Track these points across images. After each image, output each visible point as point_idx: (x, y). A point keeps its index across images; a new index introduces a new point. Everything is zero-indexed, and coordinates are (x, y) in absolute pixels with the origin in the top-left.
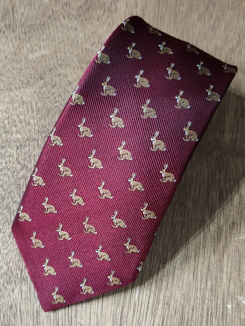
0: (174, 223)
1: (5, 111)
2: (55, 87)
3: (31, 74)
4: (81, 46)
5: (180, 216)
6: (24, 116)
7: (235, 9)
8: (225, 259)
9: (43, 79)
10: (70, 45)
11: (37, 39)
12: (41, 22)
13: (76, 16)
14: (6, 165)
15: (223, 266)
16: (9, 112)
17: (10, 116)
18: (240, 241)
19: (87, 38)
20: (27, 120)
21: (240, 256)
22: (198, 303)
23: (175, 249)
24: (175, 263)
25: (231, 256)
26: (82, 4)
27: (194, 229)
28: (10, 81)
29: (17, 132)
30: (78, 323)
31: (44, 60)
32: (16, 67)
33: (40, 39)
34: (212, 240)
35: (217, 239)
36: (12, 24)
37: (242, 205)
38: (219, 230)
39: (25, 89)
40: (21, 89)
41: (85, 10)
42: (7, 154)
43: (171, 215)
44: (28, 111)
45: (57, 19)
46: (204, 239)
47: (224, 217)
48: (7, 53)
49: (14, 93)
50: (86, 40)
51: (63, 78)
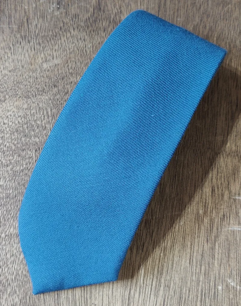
0: (173, 216)
1: (24, 116)
2: (68, 94)
3: (45, 82)
4: (89, 55)
5: (178, 211)
6: (41, 121)
7: (226, 20)
8: (217, 247)
9: (56, 86)
10: (80, 55)
11: (50, 49)
12: (53, 33)
13: (85, 27)
14: (27, 166)
15: (215, 253)
16: (27, 117)
17: (28, 122)
18: (230, 232)
19: (94, 47)
20: (44, 125)
21: (229, 244)
22: (194, 285)
23: (174, 239)
24: (174, 251)
25: (221, 245)
26: (89, 15)
27: (190, 221)
28: (27, 88)
29: (35, 136)
30: (93, 304)
31: (57, 68)
32: (32, 76)
33: (52, 49)
34: (205, 231)
35: (210, 229)
36: (27, 35)
37: (232, 200)
38: (212, 222)
39: (41, 96)
40: (37, 96)
41: (92, 21)
42: (27, 156)
43: (171, 209)
44: (44, 117)
45: (68, 30)
46: (198, 230)
47: (216, 211)
48: (23, 62)
49: (31, 100)
50: (94, 50)
51: (74, 85)
